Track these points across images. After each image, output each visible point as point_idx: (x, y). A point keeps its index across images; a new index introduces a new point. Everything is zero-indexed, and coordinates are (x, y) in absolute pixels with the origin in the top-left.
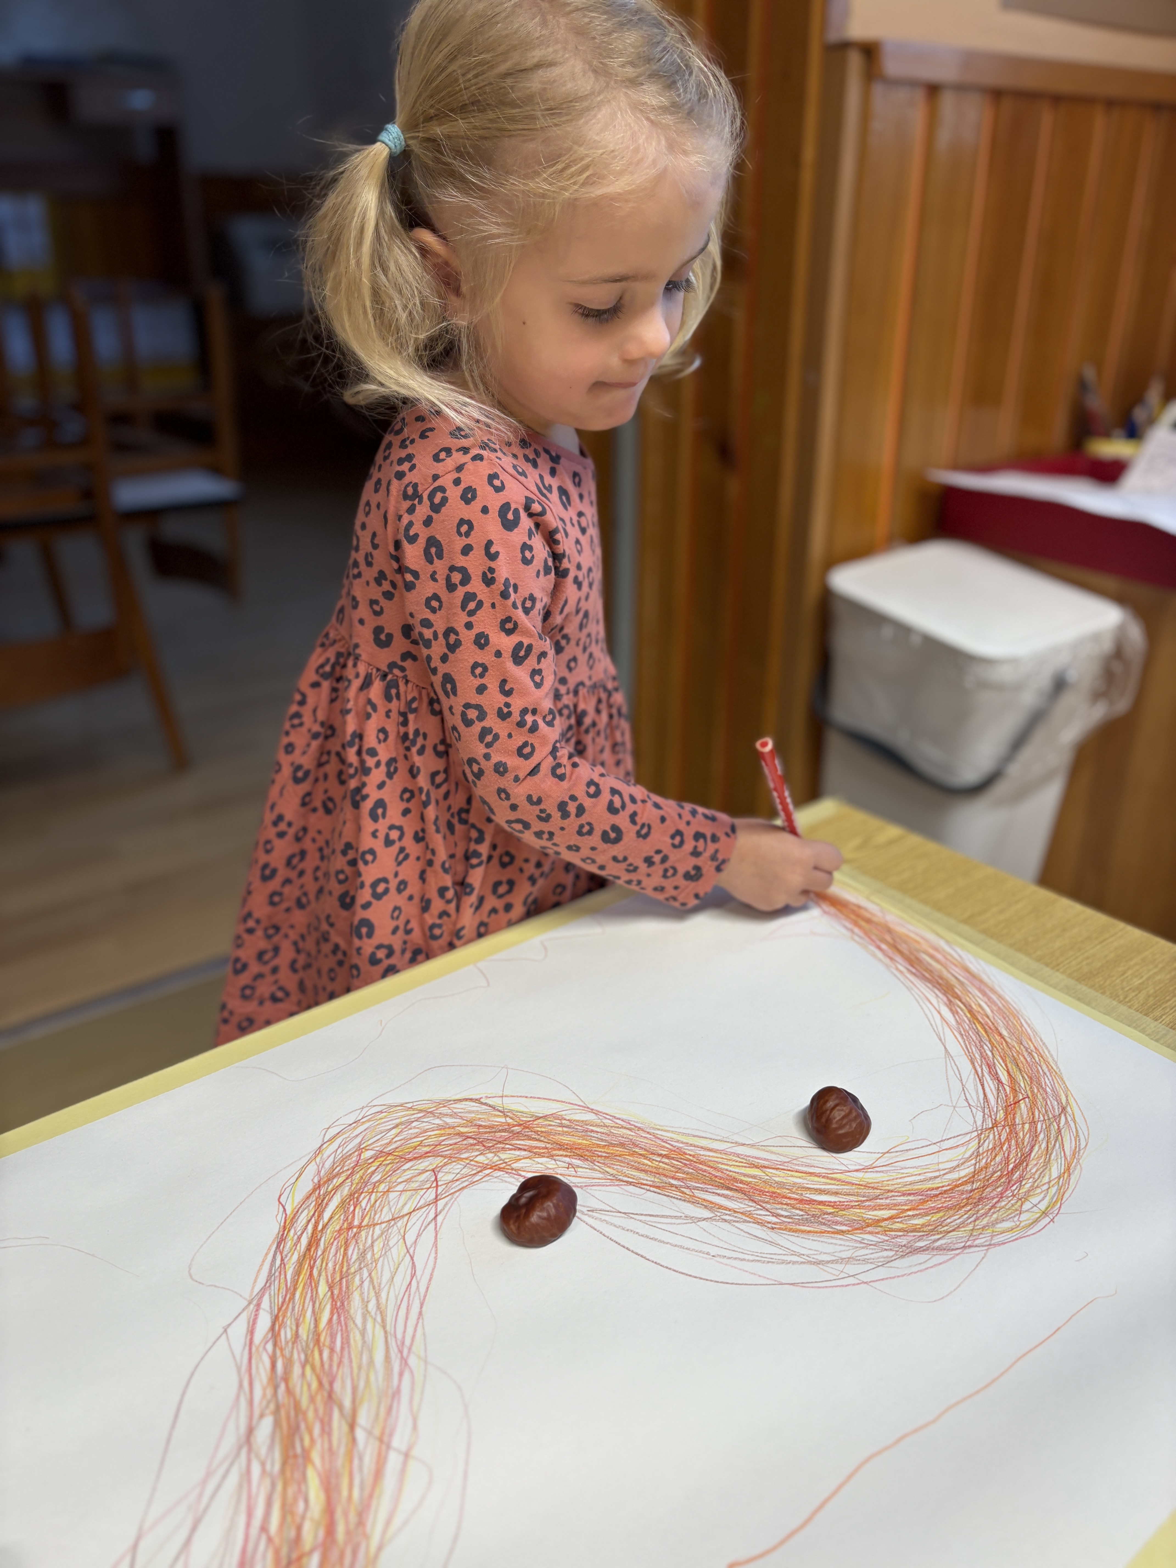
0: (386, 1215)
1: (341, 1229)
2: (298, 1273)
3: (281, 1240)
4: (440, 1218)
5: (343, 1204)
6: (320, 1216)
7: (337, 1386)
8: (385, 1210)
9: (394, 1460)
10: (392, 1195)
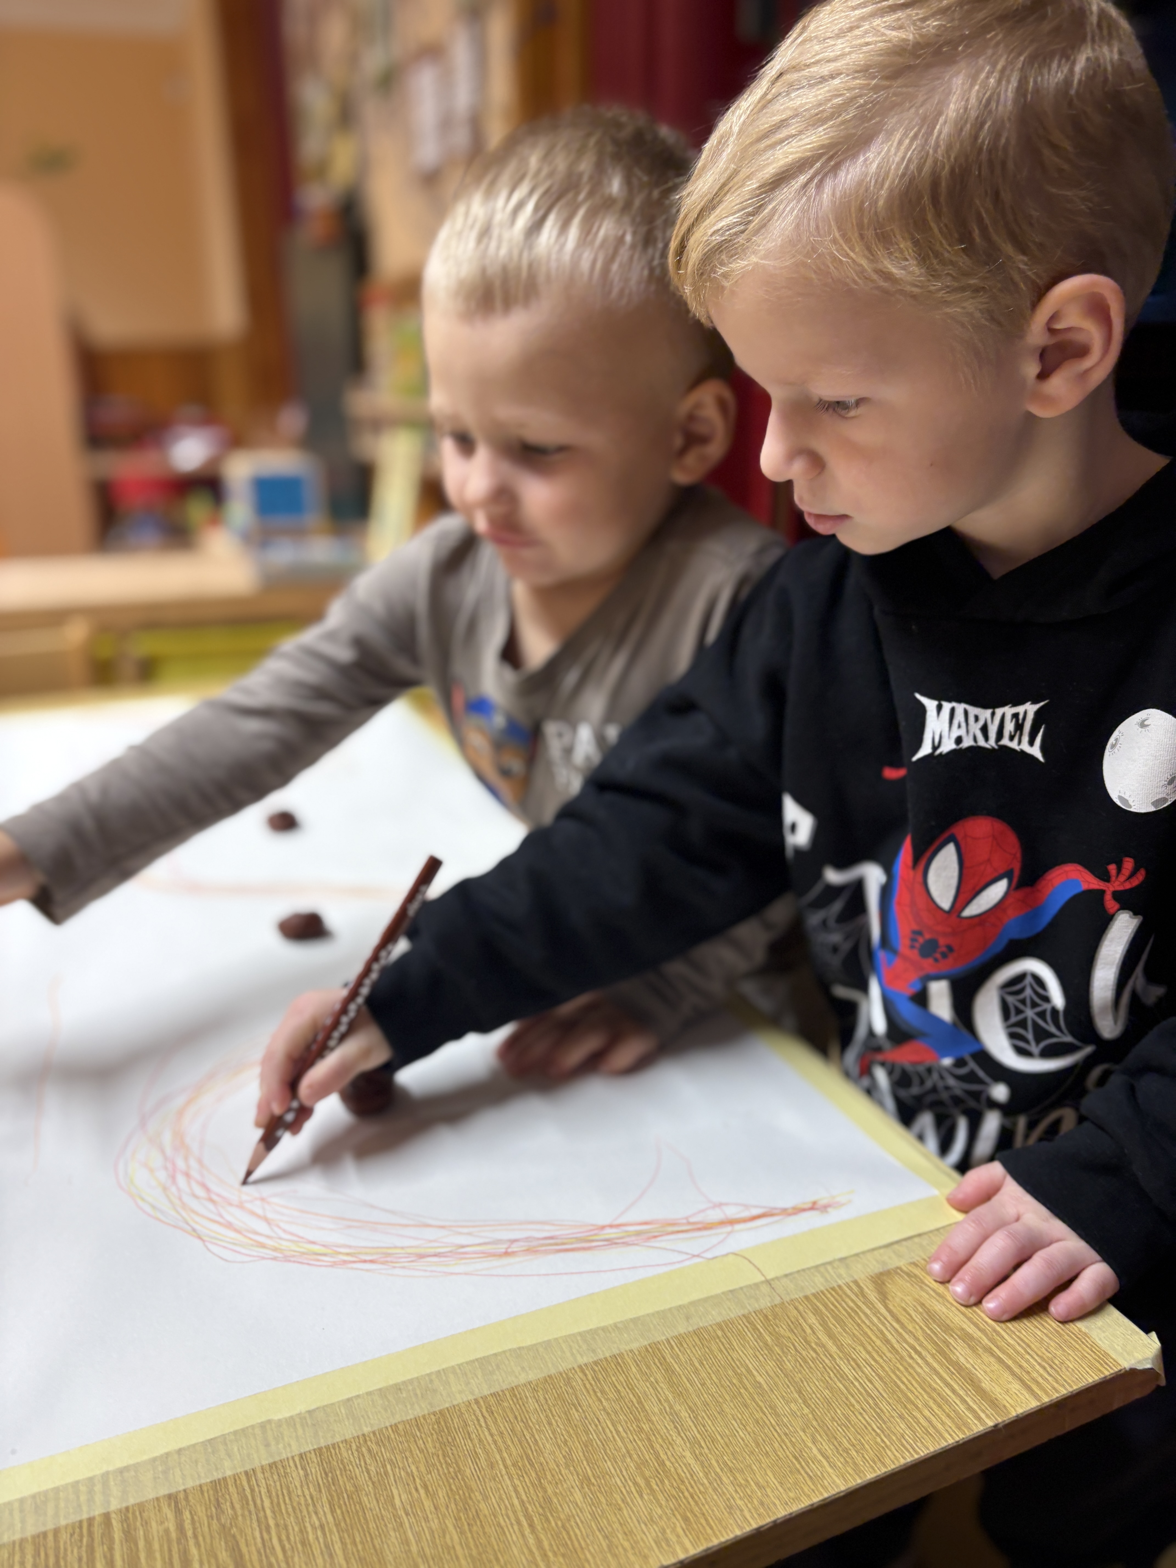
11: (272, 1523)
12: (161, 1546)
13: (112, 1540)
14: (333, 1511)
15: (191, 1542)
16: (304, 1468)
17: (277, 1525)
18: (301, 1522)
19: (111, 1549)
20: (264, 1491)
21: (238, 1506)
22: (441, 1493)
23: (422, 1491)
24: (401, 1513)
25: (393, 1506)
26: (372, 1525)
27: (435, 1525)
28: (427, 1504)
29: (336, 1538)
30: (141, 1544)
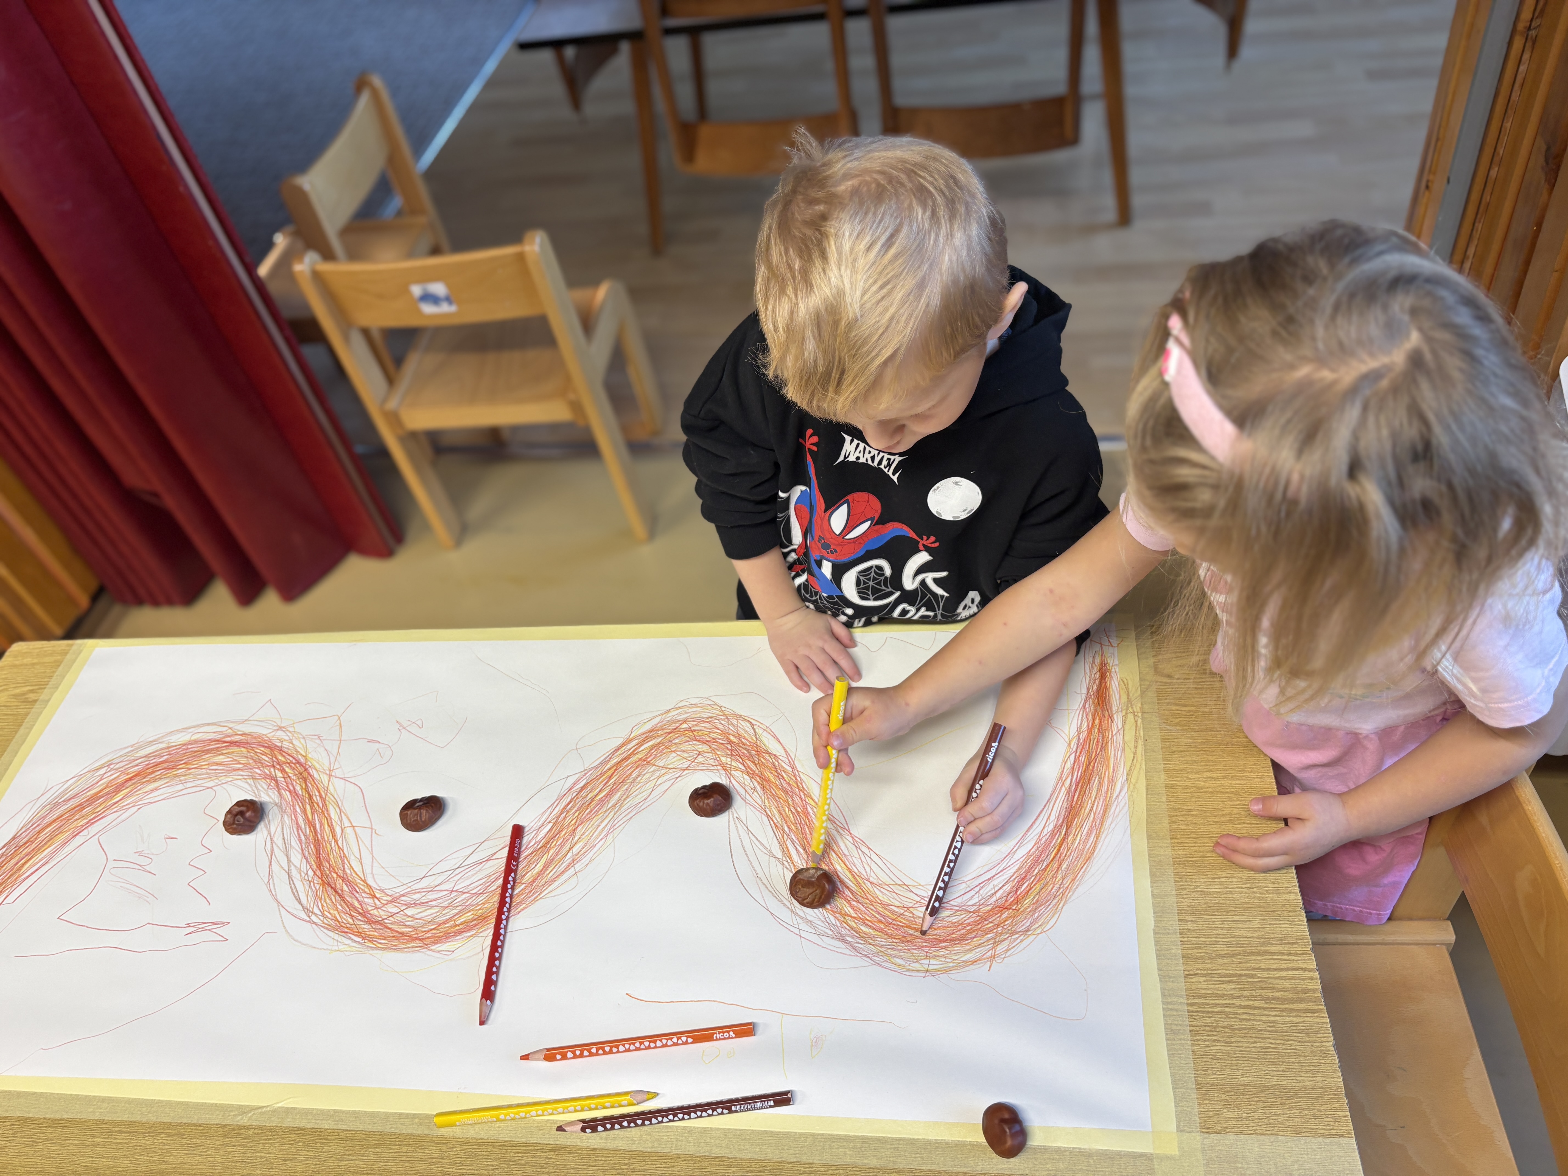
0: (661, 764)
1: (641, 758)
2: (610, 769)
3: (618, 749)
4: (679, 779)
5: (652, 747)
6: (640, 747)
7: (580, 827)
8: (664, 760)
9: (571, 871)
10: (674, 755)
11: (1214, 939)
12: (1213, 984)
13: (1203, 1003)
14: (1216, 915)
15: (1215, 972)
16: (1187, 922)
17: (1215, 938)
18: (1217, 929)
19: (1209, 1004)
20: (1195, 939)
21: (1200, 951)
22: (1219, 873)
23: (1216, 880)
24: (1225, 890)
25: (1220, 892)
26: (1228, 903)
27: (1235, 880)
28: (1223, 880)
29: (1230, 917)
30: (1209, 992)
